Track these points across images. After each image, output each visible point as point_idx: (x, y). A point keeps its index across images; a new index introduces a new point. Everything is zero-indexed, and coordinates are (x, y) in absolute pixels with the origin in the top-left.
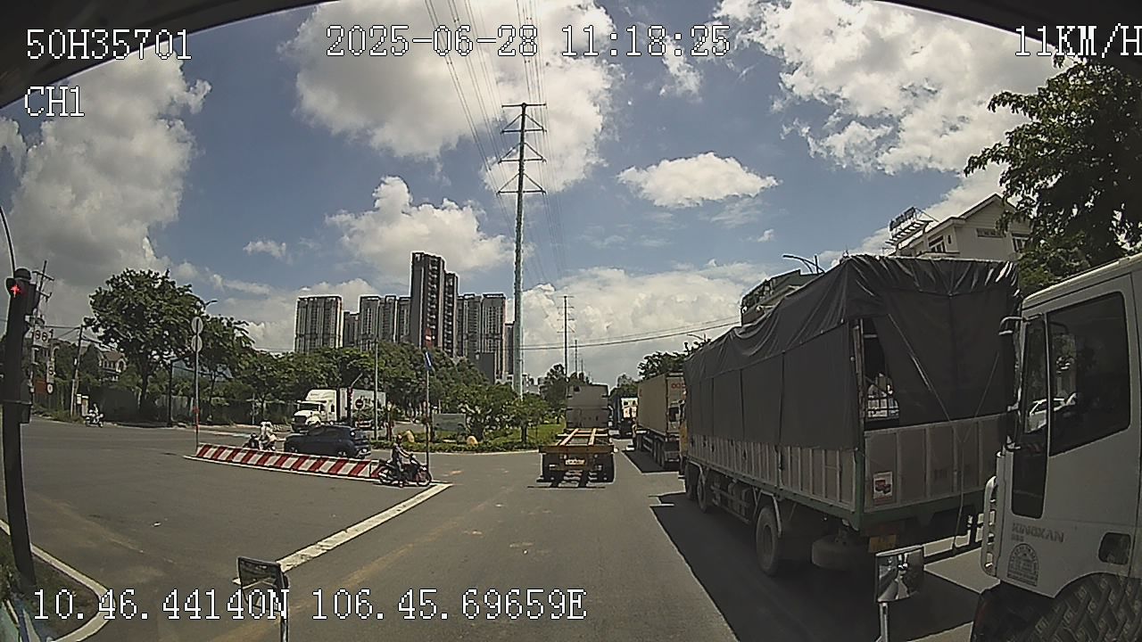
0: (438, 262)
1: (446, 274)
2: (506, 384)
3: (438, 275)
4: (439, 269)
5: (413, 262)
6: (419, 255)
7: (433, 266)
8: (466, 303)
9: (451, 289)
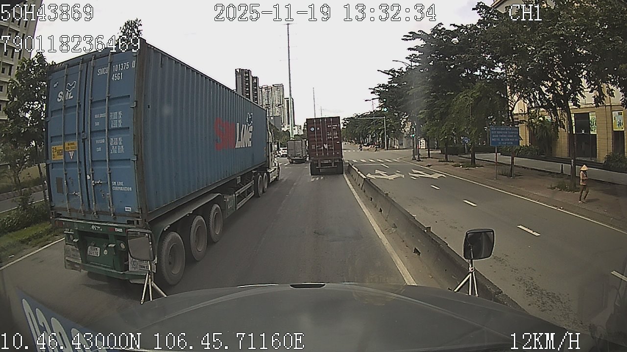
0: (249, 72)
1: (252, 77)
2: (287, 130)
3: (249, 78)
4: (249, 76)
5: (236, 74)
6: (238, 70)
7: (246, 74)
8: (263, 90)
9: (256, 84)
